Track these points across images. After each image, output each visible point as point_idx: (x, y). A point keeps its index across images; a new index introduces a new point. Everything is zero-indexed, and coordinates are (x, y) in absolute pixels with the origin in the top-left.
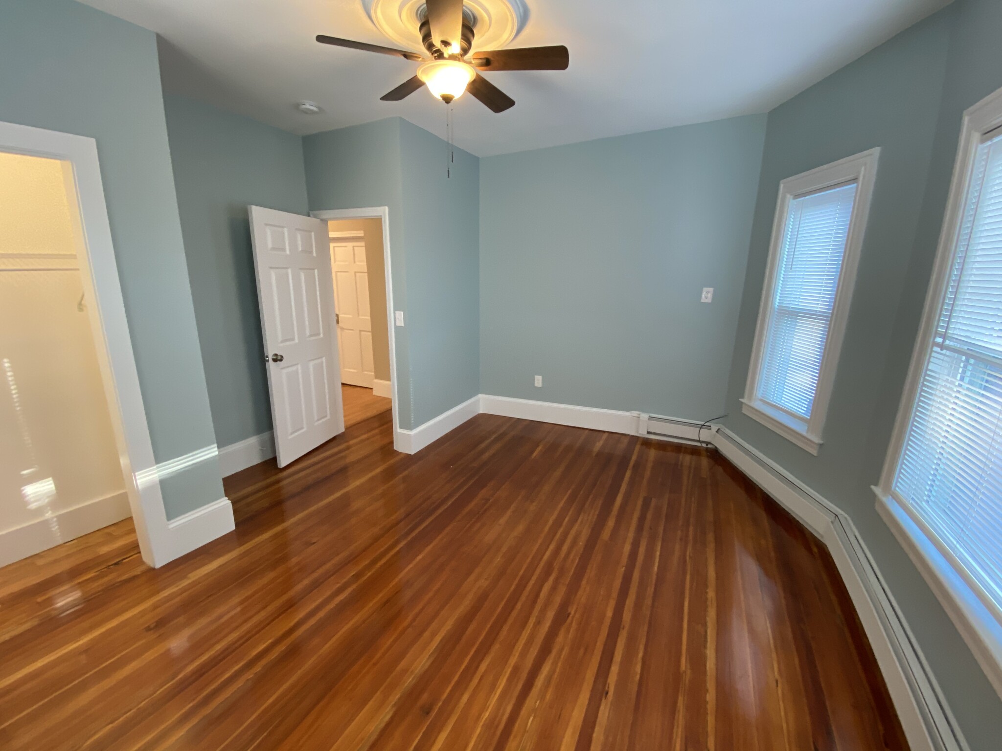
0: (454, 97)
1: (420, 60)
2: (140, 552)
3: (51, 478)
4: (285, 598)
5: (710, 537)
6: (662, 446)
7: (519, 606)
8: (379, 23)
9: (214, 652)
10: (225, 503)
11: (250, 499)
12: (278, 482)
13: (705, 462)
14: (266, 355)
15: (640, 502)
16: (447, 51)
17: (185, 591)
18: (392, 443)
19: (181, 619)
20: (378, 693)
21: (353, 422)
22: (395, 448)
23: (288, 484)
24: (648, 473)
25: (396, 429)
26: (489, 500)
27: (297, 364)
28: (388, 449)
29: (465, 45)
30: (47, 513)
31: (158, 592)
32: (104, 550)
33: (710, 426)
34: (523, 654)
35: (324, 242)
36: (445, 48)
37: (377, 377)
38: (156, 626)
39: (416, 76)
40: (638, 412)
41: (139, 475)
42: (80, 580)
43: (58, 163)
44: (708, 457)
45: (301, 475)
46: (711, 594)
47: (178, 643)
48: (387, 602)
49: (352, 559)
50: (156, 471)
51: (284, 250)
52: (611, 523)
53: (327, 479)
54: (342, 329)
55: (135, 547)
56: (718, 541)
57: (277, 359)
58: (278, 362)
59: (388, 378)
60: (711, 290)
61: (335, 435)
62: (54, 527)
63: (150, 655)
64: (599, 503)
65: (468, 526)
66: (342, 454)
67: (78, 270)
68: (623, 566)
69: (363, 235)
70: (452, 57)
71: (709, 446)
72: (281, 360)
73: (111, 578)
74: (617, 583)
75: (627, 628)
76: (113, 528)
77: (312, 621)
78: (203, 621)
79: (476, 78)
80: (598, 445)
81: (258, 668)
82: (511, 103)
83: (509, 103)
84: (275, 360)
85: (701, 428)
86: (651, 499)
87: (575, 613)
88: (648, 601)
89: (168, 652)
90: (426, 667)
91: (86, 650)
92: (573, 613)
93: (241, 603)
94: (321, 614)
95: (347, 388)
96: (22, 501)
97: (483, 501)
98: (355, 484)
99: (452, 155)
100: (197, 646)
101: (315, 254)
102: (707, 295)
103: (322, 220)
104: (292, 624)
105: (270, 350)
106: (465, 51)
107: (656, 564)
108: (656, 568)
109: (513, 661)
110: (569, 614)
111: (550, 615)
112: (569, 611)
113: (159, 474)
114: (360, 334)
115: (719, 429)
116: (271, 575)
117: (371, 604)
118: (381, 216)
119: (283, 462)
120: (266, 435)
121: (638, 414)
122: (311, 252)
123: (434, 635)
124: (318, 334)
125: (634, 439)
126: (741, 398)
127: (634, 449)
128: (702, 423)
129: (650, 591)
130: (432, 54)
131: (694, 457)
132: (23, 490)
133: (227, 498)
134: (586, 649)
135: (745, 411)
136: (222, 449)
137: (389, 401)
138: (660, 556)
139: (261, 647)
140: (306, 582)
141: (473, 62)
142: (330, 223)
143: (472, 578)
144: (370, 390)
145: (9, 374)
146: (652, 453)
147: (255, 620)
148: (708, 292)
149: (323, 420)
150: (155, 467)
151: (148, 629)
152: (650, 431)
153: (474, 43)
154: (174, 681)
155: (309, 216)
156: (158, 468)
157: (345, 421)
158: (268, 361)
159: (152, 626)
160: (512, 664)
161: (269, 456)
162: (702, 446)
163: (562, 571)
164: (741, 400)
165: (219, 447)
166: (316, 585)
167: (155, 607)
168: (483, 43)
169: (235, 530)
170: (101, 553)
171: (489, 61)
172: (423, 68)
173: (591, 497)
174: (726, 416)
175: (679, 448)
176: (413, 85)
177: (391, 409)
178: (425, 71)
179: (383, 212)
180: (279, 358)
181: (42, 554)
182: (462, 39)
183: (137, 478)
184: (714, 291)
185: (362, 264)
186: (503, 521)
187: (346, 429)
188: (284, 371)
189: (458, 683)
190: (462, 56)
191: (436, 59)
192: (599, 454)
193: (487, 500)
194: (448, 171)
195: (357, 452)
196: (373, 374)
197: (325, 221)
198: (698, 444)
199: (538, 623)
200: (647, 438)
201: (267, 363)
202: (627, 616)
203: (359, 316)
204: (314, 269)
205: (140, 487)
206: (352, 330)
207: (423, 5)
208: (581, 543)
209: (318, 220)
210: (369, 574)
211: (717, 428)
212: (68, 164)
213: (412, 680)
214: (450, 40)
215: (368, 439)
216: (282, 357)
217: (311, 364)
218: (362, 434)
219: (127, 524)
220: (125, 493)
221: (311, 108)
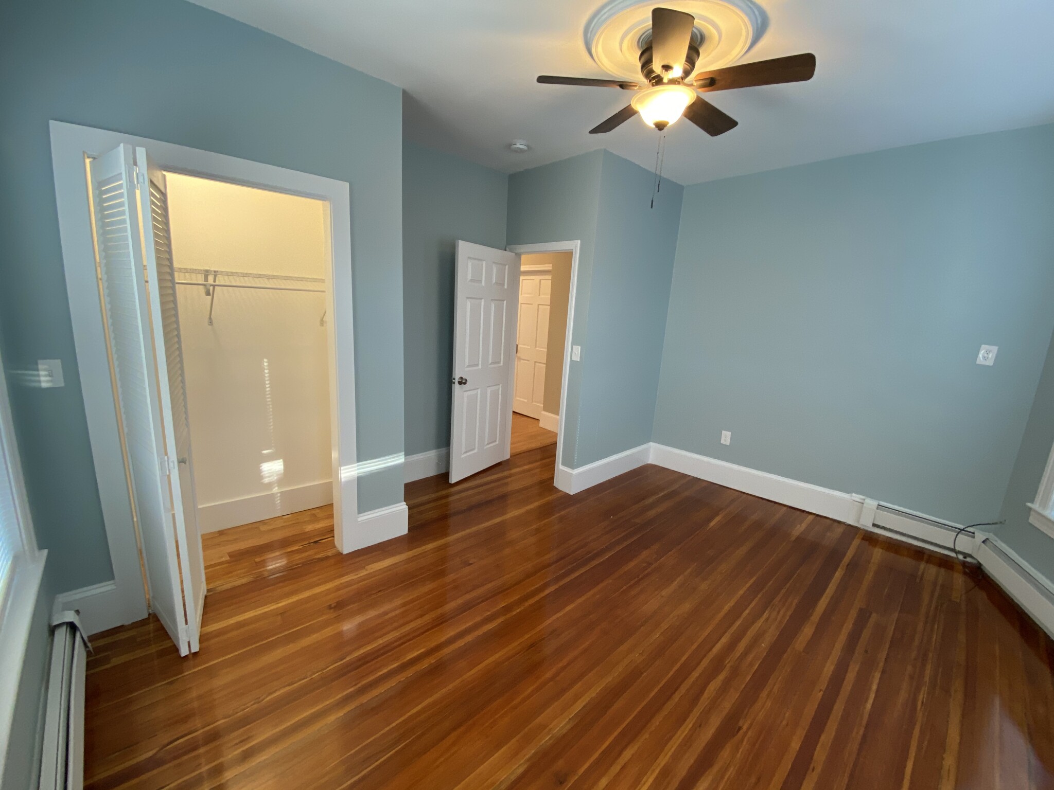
0: (668, 123)
1: (636, 88)
2: (333, 537)
3: (281, 460)
4: (439, 611)
5: (958, 686)
6: (893, 546)
7: (677, 697)
8: (598, 57)
9: (376, 645)
10: (402, 508)
11: (422, 508)
12: (447, 496)
13: (959, 580)
14: (453, 377)
15: (853, 614)
16: (667, 76)
17: (364, 580)
18: (552, 478)
19: (354, 606)
20: (514, 740)
21: (518, 450)
22: (555, 484)
23: (456, 500)
24: (869, 577)
25: (558, 466)
26: (651, 564)
27: (478, 389)
28: (547, 485)
29: (688, 67)
30: (275, 487)
31: (343, 576)
32: (309, 528)
33: (974, 533)
34: (676, 757)
35: (515, 275)
36: (666, 72)
37: (546, 409)
38: (335, 607)
39: (630, 105)
40: (861, 497)
41: (344, 470)
42: (289, 550)
43: (319, 203)
44: (965, 573)
45: (468, 493)
46: (949, 761)
47: (348, 626)
48: (533, 646)
49: (502, 591)
50: (356, 468)
51: (480, 281)
52: (808, 631)
53: (489, 502)
54: (520, 359)
55: (330, 531)
56: (970, 695)
57: (462, 382)
58: (463, 385)
59: (557, 412)
60: (995, 349)
61: (501, 461)
62: (277, 501)
63: (328, 632)
64: (795, 601)
65: (625, 587)
66: (506, 481)
67: (324, 292)
68: (821, 690)
69: (551, 269)
70: (673, 82)
71: (969, 560)
72: (465, 383)
73: (311, 553)
74: (810, 710)
75: (819, 770)
76: (318, 511)
77: (460, 643)
78: (372, 613)
79: (695, 101)
80: (799, 529)
81: (410, 672)
82: (733, 124)
83: (730, 124)
84: (460, 383)
85: (958, 533)
86: (871, 614)
87: (748, 729)
88: (853, 746)
89: (340, 634)
90: (564, 731)
91: (283, 613)
92: (745, 728)
93: (404, 605)
94: (469, 638)
95: (518, 416)
96: (259, 475)
97: (645, 565)
98: (513, 513)
99: (659, 185)
100: (364, 634)
101: (506, 287)
102: (987, 355)
103: (516, 254)
104: (443, 639)
105: (457, 374)
106: (687, 73)
107: (871, 701)
108: (869, 706)
109: (663, 760)
110: (740, 728)
111: (715, 722)
112: (740, 724)
113: (358, 471)
114: (535, 364)
115: (987, 539)
116: (429, 586)
117: (516, 644)
118: (572, 250)
119: (454, 478)
120: (444, 450)
121: (862, 499)
122: (503, 285)
123: (577, 698)
124: (499, 362)
125: (852, 531)
126: (1030, 502)
127: (851, 544)
128: (962, 527)
129: (858, 733)
130: (650, 81)
131: (942, 570)
132: (261, 466)
133: (405, 503)
134: (759, 779)
135: (1032, 520)
136: (407, 457)
137: (555, 435)
138: (877, 691)
139: (415, 654)
140: (460, 601)
141: (695, 84)
142: (523, 257)
143: (624, 648)
144: (536, 421)
145: (266, 371)
146: (878, 554)
147: (413, 625)
148: (988, 352)
149: (492, 445)
150: (356, 465)
151: (330, 607)
152: (876, 523)
153: (698, 63)
154: (342, 662)
155: (506, 250)
156: (358, 466)
157: (511, 449)
158: (454, 383)
159: (333, 606)
160: (662, 764)
161: (443, 471)
162: (958, 558)
163: (735, 672)
164: (1029, 504)
165: (406, 455)
166: (467, 607)
167: (338, 589)
168: (707, 63)
169: (407, 534)
170: (307, 530)
171: (711, 82)
172: (637, 98)
173: (783, 591)
174: (1001, 523)
175: (919, 554)
176: (627, 113)
177: (556, 443)
178: (640, 100)
179: (575, 246)
180: (464, 381)
181: (265, 521)
182: (686, 61)
183: (342, 472)
184: (998, 351)
185: (546, 297)
186: (666, 592)
187: (511, 456)
188: (466, 394)
189: (597, 762)
190: (683, 80)
191: (653, 85)
192: (799, 539)
193: (650, 564)
194: (652, 201)
195: (518, 480)
196: (542, 406)
197: (519, 256)
198: (953, 555)
199: (700, 725)
200: (871, 532)
201: (453, 385)
202: (820, 755)
203: (536, 347)
204: (504, 301)
205: (343, 480)
206: (528, 361)
207: (648, 30)
208: (764, 645)
209: (513, 254)
210: (518, 611)
211: (984, 538)
212: (327, 204)
213: (550, 739)
214: (671, 64)
215: (529, 470)
216: (466, 381)
217: (489, 390)
218: (524, 465)
219: (327, 509)
220: (331, 482)
221: (521, 147)
